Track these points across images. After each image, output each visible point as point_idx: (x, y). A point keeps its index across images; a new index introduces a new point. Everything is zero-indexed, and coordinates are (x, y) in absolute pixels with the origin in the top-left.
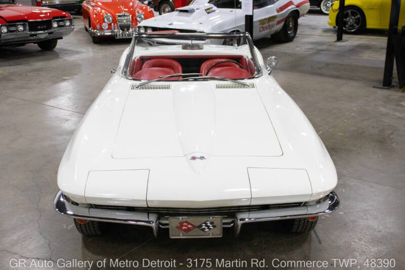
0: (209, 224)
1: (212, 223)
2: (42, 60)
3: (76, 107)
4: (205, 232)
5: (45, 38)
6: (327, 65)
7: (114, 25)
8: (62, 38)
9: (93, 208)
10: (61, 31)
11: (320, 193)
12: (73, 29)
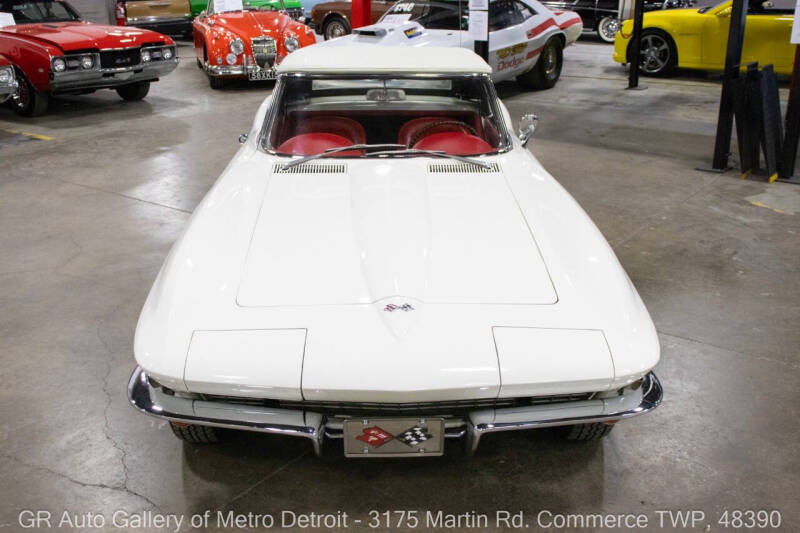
0: (418, 433)
1: (424, 430)
2: (123, 118)
3: (179, 201)
4: (412, 446)
5: (128, 80)
6: (615, 128)
7: (247, 56)
8: (157, 80)
9: (201, 400)
10: (156, 67)
11: (628, 377)
12: (177, 64)
